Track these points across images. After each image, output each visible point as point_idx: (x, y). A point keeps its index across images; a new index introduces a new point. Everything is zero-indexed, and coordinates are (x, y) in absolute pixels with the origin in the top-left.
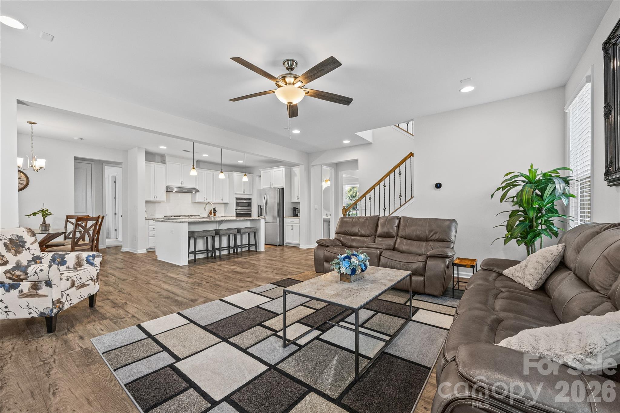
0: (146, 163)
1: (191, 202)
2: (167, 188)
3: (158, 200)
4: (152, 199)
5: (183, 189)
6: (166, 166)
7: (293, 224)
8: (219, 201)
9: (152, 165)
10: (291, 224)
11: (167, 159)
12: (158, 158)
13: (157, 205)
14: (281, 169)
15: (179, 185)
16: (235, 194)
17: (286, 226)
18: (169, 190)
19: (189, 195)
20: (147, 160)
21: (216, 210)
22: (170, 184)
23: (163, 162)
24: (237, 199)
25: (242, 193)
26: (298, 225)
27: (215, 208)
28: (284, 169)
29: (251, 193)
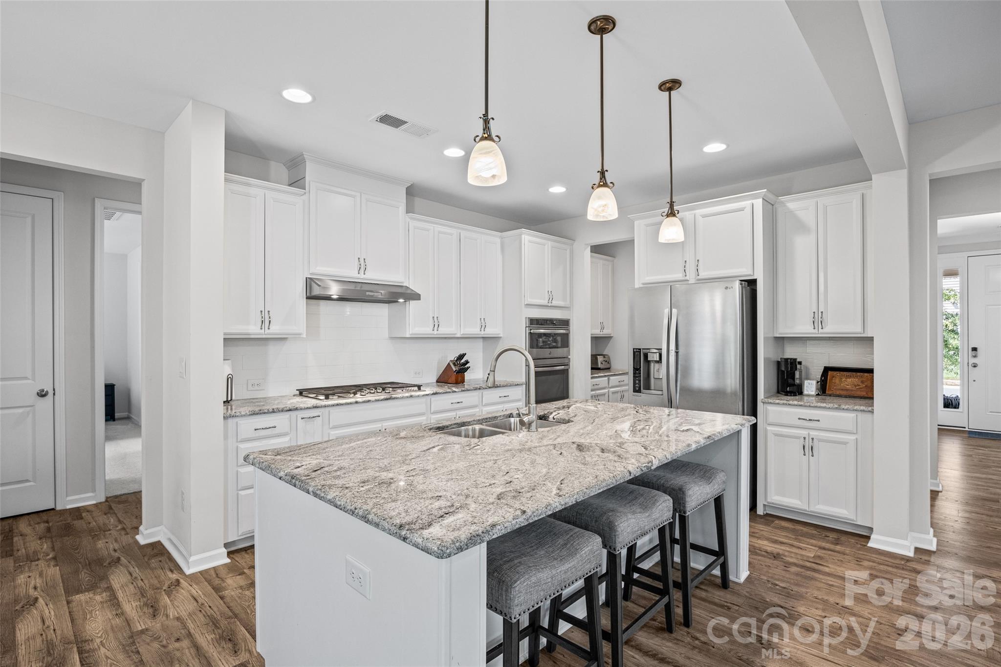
0: (226, 180)
1: (387, 336)
2: (310, 282)
3: (276, 329)
4: (254, 329)
5: (365, 287)
6: (305, 197)
7: (813, 433)
8: (475, 330)
9: (253, 191)
10: (804, 433)
11: (311, 172)
12: (278, 169)
13: (272, 348)
14: (747, 204)
15: (352, 274)
16: (528, 305)
17: (771, 437)
18: (317, 291)
19: (382, 311)
20: (229, 169)
21: (467, 362)
22: (320, 269)
23: (297, 182)
24: (534, 322)
25: (545, 302)
26: (853, 437)
27: (464, 355)
28: (759, 203)
29: (567, 304)
